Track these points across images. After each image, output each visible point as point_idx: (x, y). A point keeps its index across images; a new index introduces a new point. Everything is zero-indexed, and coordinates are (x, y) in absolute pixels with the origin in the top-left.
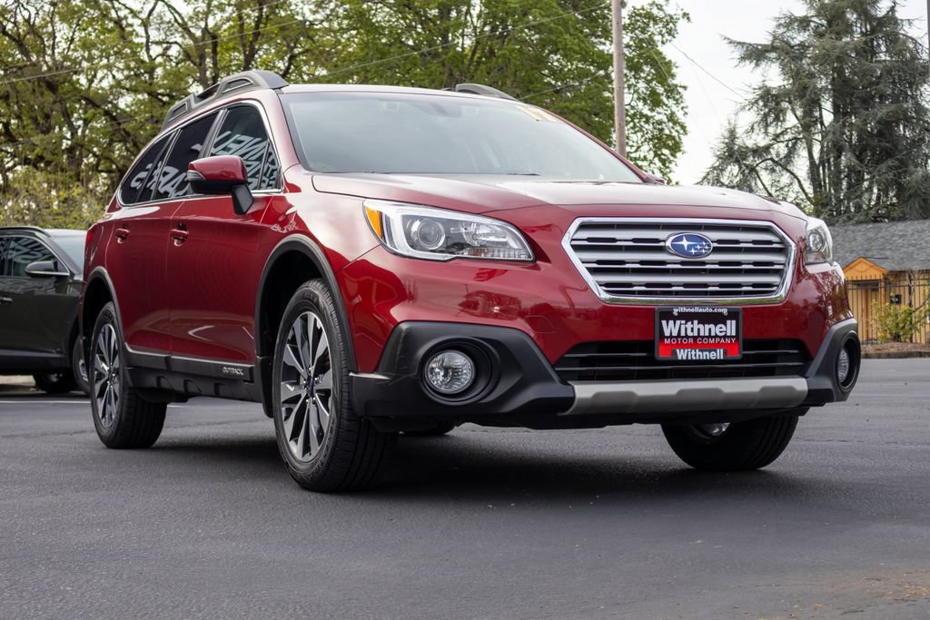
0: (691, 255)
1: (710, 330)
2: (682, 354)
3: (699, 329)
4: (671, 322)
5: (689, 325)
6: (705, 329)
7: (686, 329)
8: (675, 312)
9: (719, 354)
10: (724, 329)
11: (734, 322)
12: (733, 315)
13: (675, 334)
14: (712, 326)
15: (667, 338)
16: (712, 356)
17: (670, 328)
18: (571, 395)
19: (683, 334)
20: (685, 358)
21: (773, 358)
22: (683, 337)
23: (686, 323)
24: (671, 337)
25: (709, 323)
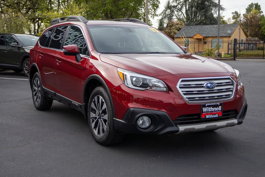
0: (210, 88)
1: (215, 109)
2: (207, 117)
3: (212, 109)
4: (205, 108)
5: (210, 108)
6: (213, 109)
8: (206, 105)
9: (217, 116)
10: (218, 109)
11: (221, 106)
12: (221, 105)
13: (206, 111)
14: (215, 108)
15: (204, 112)
16: (215, 116)
17: (205, 110)
18: (178, 130)
19: (208, 111)
20: (208, 118)
21: (229, 115)
22: (208, 112)
25: (215, 107)
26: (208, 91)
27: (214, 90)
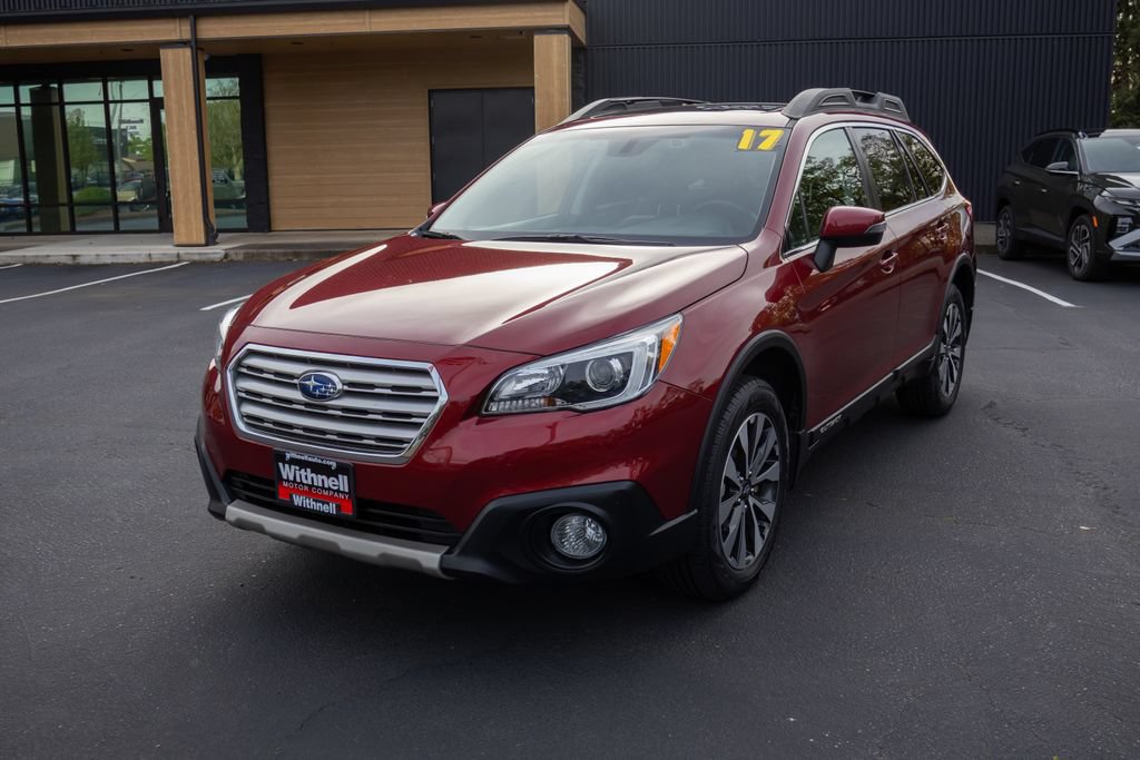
0: (316, 397)
1: (323, 481)
2: (298, 500)
3: (312, 479)
4: (287, 466)
5: (303, 473)
6: (319, 480)
7: (301, 476)
8: (288, 456)
9: (333, 508)
10: (336, 483)
11: (345, 477)
13: (291, 478)
14: (325, 478)
15: (285, 481)
16: (326, 508)
17: (286, 472)
19: (298, 479)
20: (300, 504)
21: (415, 524)
22: (299, 483)
23: (300, 470)
25: (321, 474)
26: (306, 405)
27: (326, 408)
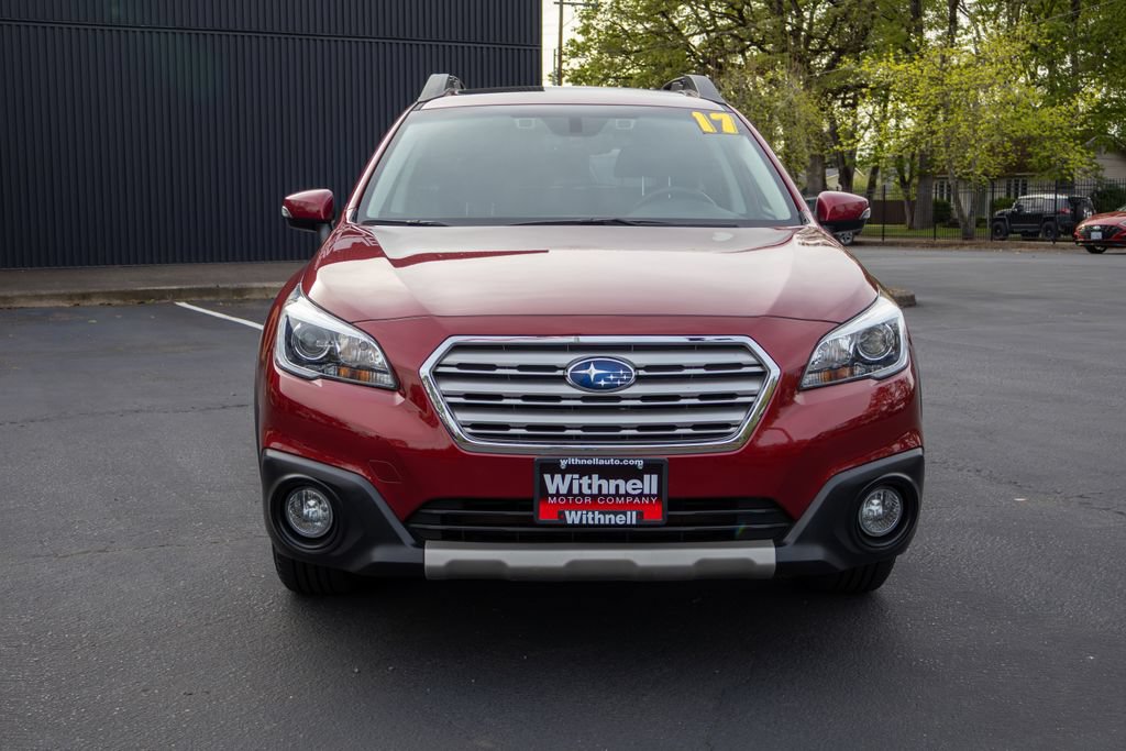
0: (599, 387)
1: (617, 486)
2: (572, 517)
3: (600, 486)
4: (558, 477)
5: (585, 481)
6: (609, 487)
7: (580, 485)
8: (563, 463)
9: (631, 518)
10: (639, 485)
11: (655, 477)
12: (651, 467)
13: (563, 490)
14: (621, 482)
15: (552, 496)
16: (620, 519)
17: (555, 484)
19: (576, 491)
20: (577, 522)
21: (734, 520)
22: (575, 496)
23: (580, 478)
24: (558, 494)
25: (616, 479)
26: (584, 398)
27: (619, 398)
